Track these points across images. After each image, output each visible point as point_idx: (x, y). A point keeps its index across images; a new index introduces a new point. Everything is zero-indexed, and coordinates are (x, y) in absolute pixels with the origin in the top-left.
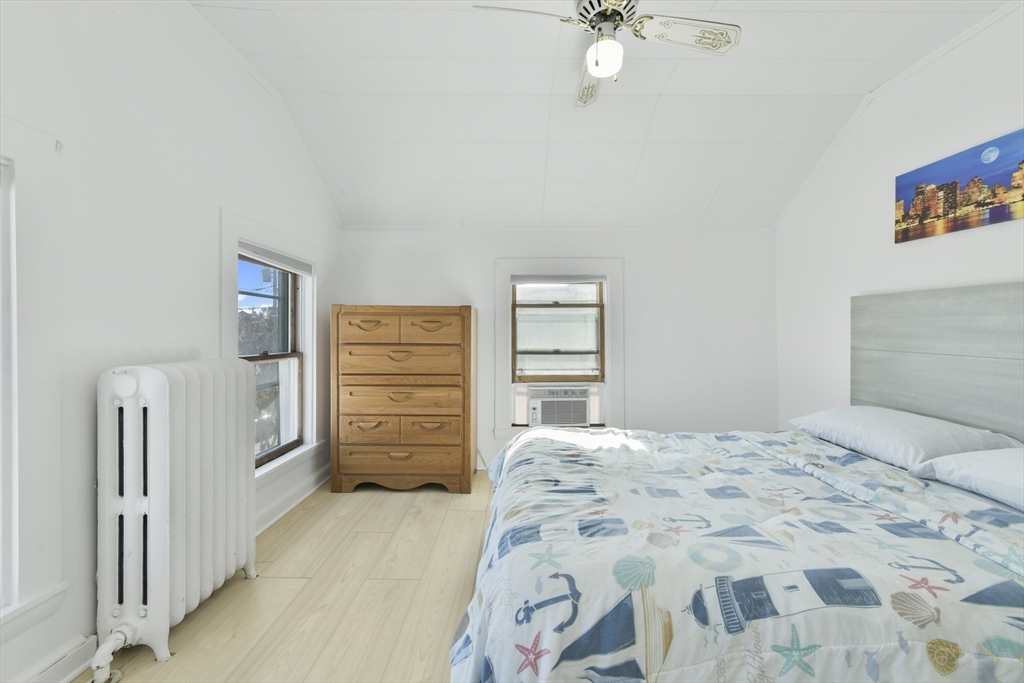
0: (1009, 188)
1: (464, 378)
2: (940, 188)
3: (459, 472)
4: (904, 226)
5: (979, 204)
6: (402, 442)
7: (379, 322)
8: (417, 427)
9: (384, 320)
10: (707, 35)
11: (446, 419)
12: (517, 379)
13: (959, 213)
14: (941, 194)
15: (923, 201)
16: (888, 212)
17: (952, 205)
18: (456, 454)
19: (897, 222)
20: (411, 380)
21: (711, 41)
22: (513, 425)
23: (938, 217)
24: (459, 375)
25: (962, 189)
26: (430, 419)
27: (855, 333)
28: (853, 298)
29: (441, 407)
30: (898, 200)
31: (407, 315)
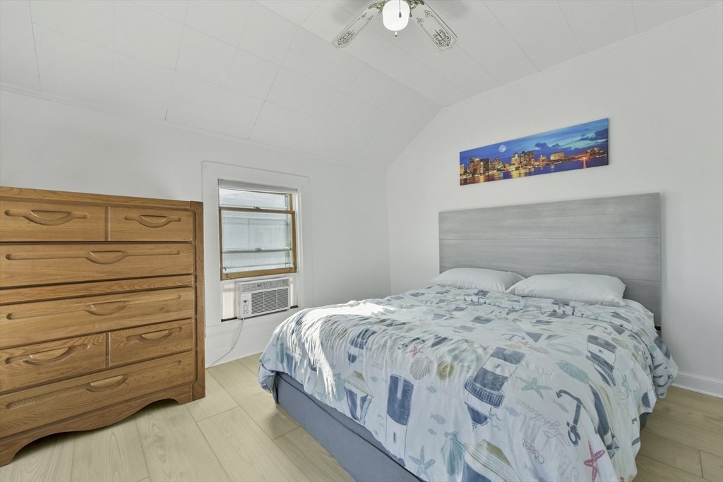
0: (510, 164)
1: (196, 277)
2: (481, 161)
3: (192, 378)
4: (465, 177)
5: (499, 170)
6: (110, 365)
7: (69, 213)
8: (134, 342)
9: (77, 212)
10: (441, 35)
11: (175, 325)
12: (224, 277)
13: (490, 173)
14: (482, 163)
15: (473, 165)
16: (456, 170)
17: (487, 169)
18: (189, 360)
19: (461, 175)
20: (126, 285)
21: (441, 39)
22: (222, 321)
23: (481, 174)
24: (190, 274)
25: (491, 162)
26: (153, 328)
27: (441, 231)
28: (440, 213)
29: (168, 312)
30: (461, 164)
31: (117, 206)
